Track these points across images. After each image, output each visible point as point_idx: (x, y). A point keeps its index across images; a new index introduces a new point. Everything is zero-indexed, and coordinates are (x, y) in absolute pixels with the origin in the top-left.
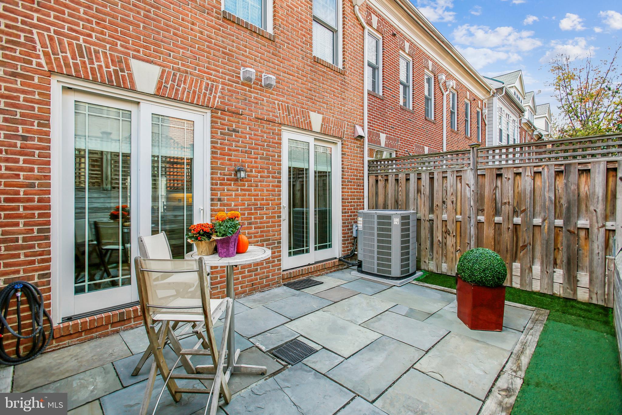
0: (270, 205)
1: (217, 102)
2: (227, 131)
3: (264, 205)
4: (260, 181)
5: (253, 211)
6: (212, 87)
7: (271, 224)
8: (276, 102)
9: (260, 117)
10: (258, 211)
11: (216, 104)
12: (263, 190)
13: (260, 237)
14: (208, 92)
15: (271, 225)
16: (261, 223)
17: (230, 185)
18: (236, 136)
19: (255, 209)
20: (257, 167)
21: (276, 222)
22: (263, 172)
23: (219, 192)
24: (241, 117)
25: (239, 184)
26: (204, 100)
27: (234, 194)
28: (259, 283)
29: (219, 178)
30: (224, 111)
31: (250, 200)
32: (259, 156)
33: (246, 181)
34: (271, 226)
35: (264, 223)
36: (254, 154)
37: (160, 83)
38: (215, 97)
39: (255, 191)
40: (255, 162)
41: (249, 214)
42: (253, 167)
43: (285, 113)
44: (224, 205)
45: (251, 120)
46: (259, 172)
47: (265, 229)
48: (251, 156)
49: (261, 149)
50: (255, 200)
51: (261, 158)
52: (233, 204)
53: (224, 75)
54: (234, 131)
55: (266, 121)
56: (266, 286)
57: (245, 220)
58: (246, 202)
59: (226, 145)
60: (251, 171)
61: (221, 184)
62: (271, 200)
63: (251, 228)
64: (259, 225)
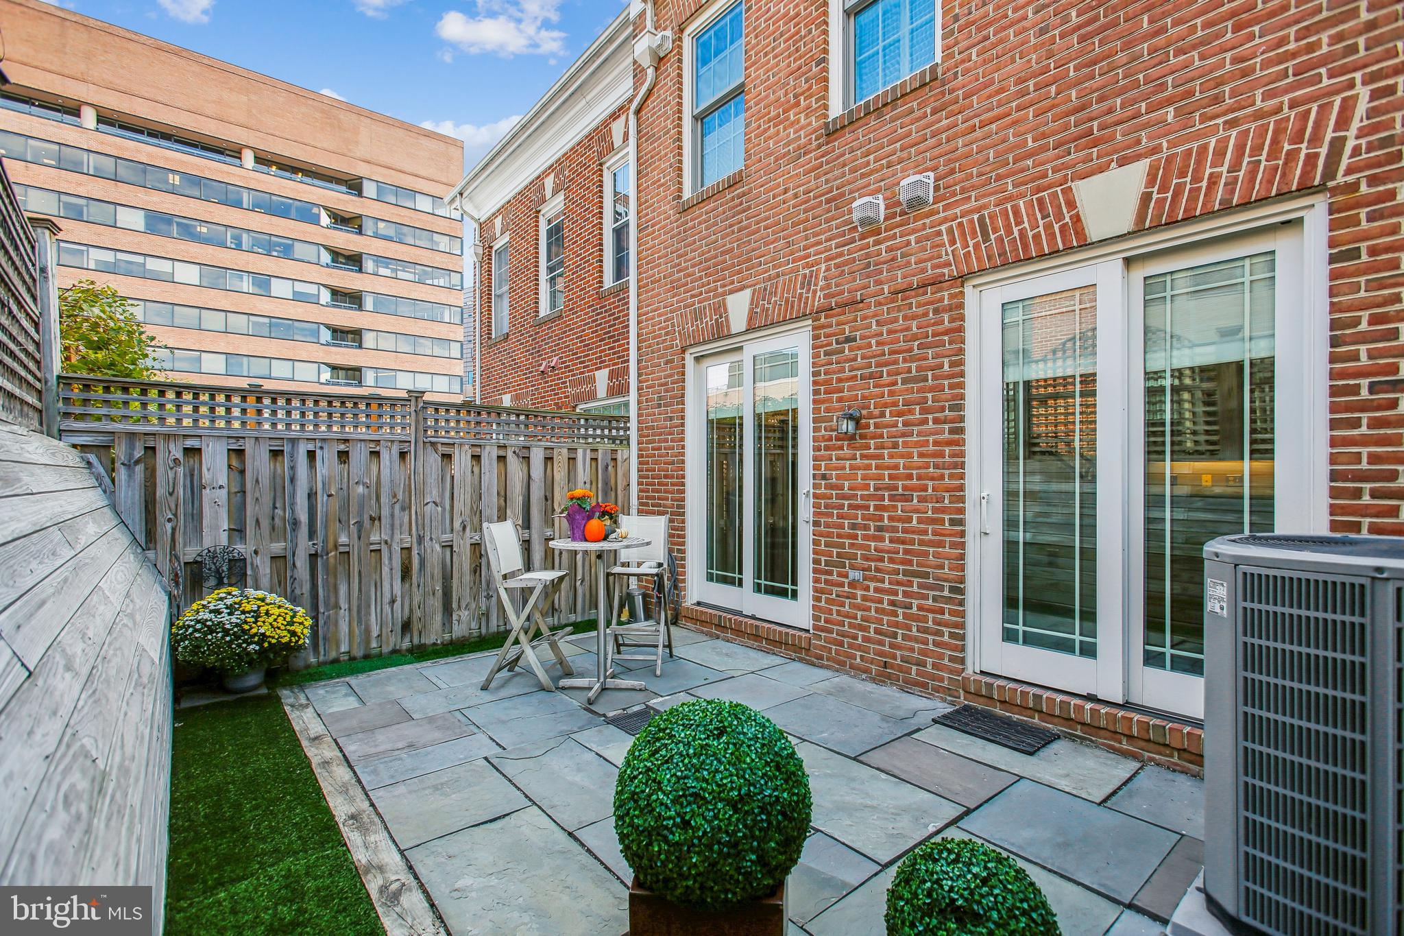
0: (930, 490)
1: (819, 300)
2: (835, 346)
3: (913, 489)
4: (903, 435)
5: (886, 502)
6: (811, 277)
7: (930, 537)
8: (943, 228)
9: (899, 287)
10: (899, 504)
11: (816, 304)
12: (910, 456)
13: (903, 562)
14: (804, 291)
15: (931, 541)
16: (905, 531)
17: (841, 448)
18: (851, 350)
19: (892, 498)
20: (895, 404)
21: (944, 535)
22: (911, 412)
23: (823, 463)
24: (861, 305)
25: (858, 445)
26: (800, 306)
27: (847, 466)
28: (900, 668)
29: (823, 436)
30: (832, 309)
31: (881, 477)
32: (899, 378)
33: (872, 438)
34: (931, 543)
35: (913, 532)
36: (889, 375)
37: (751, 311)
38: (815, 292)
39: (891, 456)
40: (891, 393)
41: (877, 508)
42: (886, 405)
43: (971, 243)
44: (832, 487)
45: (879, 304)
46: (900, 414)
47: (916, 547)
48: (882, 382)
49: (905, 360)
50: (891, 477)
51: (904, 381)
52: (847, 484)
53: (828, 244)
54: (849, 340)
55: (919, 287)
56: (917, 684)
57: (869, 520)
58: (872, 483)
59: (835, 373)
60: (883, 415)
61: (827, 448)
62: (932, 479)
63: (882, 539)
64: (900, 534)
